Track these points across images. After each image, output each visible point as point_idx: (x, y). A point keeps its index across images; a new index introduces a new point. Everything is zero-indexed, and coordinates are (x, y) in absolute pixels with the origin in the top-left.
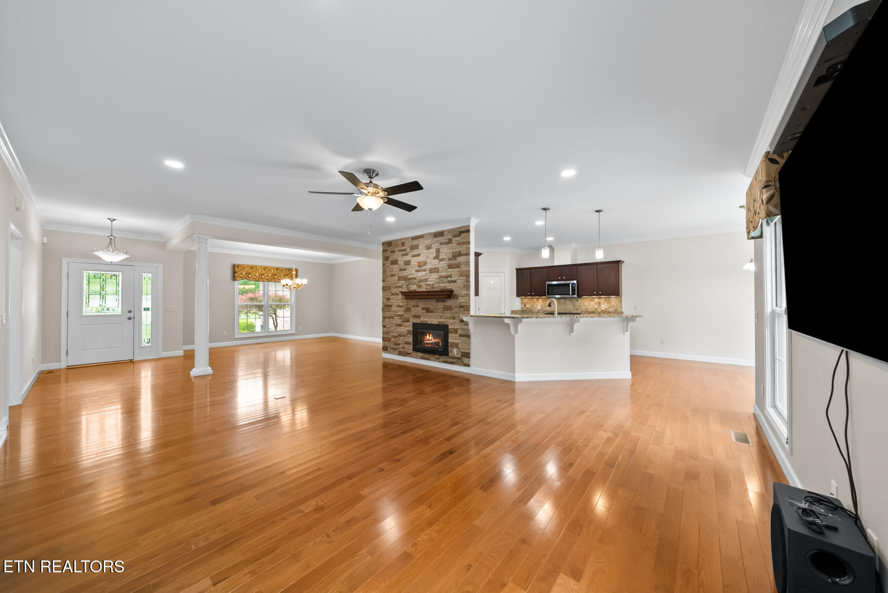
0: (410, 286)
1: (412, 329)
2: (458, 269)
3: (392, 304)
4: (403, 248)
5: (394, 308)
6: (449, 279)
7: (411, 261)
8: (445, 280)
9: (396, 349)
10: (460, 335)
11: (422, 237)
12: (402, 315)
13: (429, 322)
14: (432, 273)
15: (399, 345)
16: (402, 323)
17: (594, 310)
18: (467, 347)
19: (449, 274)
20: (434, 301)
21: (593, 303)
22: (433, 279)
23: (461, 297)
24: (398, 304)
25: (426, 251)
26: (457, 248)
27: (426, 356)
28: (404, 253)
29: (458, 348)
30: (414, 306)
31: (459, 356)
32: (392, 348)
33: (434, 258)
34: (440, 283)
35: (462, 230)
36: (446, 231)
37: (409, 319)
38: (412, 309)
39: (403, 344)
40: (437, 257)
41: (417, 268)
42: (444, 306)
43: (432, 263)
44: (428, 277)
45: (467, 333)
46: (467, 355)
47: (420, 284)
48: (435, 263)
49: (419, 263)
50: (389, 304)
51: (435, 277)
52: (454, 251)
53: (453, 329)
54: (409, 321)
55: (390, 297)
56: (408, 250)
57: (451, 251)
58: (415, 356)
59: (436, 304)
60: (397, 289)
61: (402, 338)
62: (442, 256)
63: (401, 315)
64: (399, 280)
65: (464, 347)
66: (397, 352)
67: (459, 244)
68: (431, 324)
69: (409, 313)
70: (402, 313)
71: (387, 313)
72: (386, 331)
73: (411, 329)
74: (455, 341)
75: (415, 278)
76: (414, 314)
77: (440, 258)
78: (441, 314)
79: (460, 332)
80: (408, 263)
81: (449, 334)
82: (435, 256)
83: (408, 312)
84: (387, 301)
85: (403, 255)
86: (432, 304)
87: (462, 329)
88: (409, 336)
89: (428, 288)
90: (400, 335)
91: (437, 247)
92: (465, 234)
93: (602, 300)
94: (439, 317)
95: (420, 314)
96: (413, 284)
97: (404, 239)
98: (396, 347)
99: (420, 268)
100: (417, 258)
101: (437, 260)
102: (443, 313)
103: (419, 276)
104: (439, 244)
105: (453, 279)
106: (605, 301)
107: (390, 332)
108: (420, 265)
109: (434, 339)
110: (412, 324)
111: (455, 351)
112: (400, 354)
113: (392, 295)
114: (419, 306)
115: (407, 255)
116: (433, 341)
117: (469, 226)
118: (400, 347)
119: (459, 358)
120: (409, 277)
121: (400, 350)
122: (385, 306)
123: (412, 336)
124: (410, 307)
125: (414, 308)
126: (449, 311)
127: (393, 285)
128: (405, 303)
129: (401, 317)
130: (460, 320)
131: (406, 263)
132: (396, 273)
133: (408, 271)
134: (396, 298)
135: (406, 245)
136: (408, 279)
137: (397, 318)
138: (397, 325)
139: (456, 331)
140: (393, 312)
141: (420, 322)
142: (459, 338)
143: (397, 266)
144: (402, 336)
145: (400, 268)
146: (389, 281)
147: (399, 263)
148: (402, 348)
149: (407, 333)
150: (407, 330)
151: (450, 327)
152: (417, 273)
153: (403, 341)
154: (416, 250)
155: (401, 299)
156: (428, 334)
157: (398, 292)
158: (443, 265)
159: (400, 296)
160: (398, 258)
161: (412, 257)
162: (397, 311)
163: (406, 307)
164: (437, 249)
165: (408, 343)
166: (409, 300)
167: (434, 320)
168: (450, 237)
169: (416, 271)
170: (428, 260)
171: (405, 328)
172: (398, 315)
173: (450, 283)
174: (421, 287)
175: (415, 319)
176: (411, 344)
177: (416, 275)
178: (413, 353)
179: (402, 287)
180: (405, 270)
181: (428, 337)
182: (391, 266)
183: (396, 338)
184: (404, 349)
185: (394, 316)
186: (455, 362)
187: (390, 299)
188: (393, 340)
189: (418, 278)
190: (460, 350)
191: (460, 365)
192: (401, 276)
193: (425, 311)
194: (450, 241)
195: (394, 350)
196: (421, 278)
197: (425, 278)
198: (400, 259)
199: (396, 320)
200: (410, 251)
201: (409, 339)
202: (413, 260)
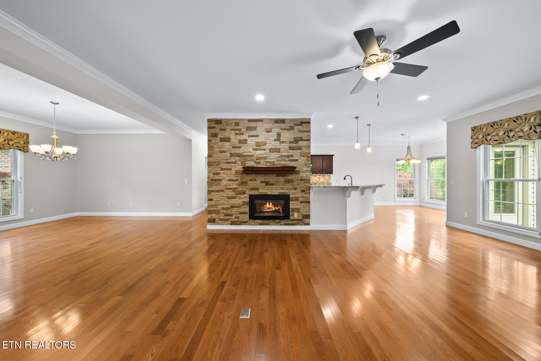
0: (246, 162)
2: (300, 151)
3: (221, 178)
4: (236, 128)
5: (224, 182)
6: (290, 158)
7: (248, 140)
8: (287, 159)
9: (227, 220)
10: (300, 202)
11: (261, 120)
12: (236, 189)
13: (269, 193)
14: (273, 152)
15: (231, 215)
16: (235, 196)
17: (316, 182)
18: (308, 211)
19: (290, 154)
20: (275, 176)
21: (316, 178)
22: (273, 157)
23: (302, 172)
24: (229, 178)
25: (266, 133)
26: (298, 134)
27: (266, 222)
28: (238, 132)
29: (299, 212)
30: (250, 180)
31: (301, 218)
32: (221, 220)
33: (275, 140)
34: (281, 161)
35: (304, 121)
36: (287, 119)
37: (245, 191)
38: (249, 182)
39: (237, 214)
40: (278, 139)
41: (255, 147)
42: (285, 179)
43: (272, 144)
44: (268, 156)
45: (308, 200)
46: (308, 217)
47: (258, 161)
48: (276, 145)
49: (257, 143)
50: (217, 177)
51: (276, 156)
52: (296, 136)
53: (294, 197)
54: (245, 194)
55: (219, 172)
56: (244, 130)
57: (293, 136)
58: (252, 223)
59: (277, 178)
60: (228, 165)
61: (235, 209)
63: (235, 188)
64: (231, 156)
65: (305, 211)
66: (229, 222)
67: (299, 131)
68: (271, 195)
69: (245, 186)
71: (214, 187)
72: (214, 204)
73: (247, 200)
74: (297, 207)
75: (252, 156)
76: (252, 187)
77: (281, 140)
78: (282, 187)
79: (301, 199)
80: (245, 142)
81: (290, 202)
82: (276, 138)
83: (243, 185)
84: (214, 176)
85: (236, 134)
86: (271, 178)
87: (303, 197)
88: (244, 206)
89: (268, 165)
90: (232, 207)
91: (278, 132)
92: (307, 125)
93: (321, 177)
94: (280, 189)
95: (258, 187)
96: (250, 161)
97: (239, 119)
98: (227, 218)
99: (258, 147)
100: (254, 138)
101: (278, 142)
102: (284, 185)
103: (257, 154)
104: (280, 129)
105: (295, 158)
106: (322, 177)
107: (219, 205)
108: (258, 144)
109: (275, 206)
110: (248, 196)
111: (296, 215)
112: (233, 223)
113: (221, 170)
114: (257, 179)
115: (243, 134)
116: (273, 209)
117: (310, 119)
118: (233, 217)
119: (299, 220)
120: (244, 154)
121: (232, 220)
122: (212, 180)
123: (248, 206)
124: (246, 181)
125: (251, 182)
126: (290, 184)
127: (224, 161)
128: (239, 177)
129: (234, 190)
130: (301, 190)
131: (241, 142)
132: (228, 149)
133: (243, 149)
134: (228, 173)
135: (241, 125)
136: (244, 156)
137: (228, 191)
138: (228, 198)
139: (297, 199)
140: (223, 186)
141: (258, 194)
142: (299, 204)
143: (228, 143)
144: (236, 207)
145: (233, 146)
146: (218, 157)
147: (231, 140)
148: (236, 218)
149: (242, 204)
150: (241, 201)
151: (291, 196)
152: (255, 151)
153: (238, 212)
154: (253, 131)
155: (235, 173)
156: (268, 204)
157: (230, 167)
158: (284, 147)
159: (233, 171)
160: (230, 136)
161: (249, 137)
162: (229, 185)
163: (241, 181)
164: (277, 133)
165: (244, 212)
166: (244, 175)
167: (275, 191)
168: (292, 125)
169: (253, 150)
170: (267, 141)
171: (239, 200)
172: (231, 189)
173: (291, 161)
174: (260, 163)
175: (252, 191)
176: (246, 213)
177: (253, 153)
178: (250, 221)
179: (235, 163)
180: (240, 147)
181: (268, 206)
182: (220, 143)
183: (228, 210)
184: (238, 218)
185: (225, 189)
186: (297, 223)
187: (219, 174)
188: (222, 212)
189: (256, 156)
190: (301, 213)
191: (301, 225)
192: (234, 153)
193: (264, 184)
194: (292, 128)
195: (225, 221)
196: (260, 156)
197: (265, 156)
198: (233, 137)
199: (227, 193)
200: (246, 131)
201: (245, 209)
202: (250, 140)
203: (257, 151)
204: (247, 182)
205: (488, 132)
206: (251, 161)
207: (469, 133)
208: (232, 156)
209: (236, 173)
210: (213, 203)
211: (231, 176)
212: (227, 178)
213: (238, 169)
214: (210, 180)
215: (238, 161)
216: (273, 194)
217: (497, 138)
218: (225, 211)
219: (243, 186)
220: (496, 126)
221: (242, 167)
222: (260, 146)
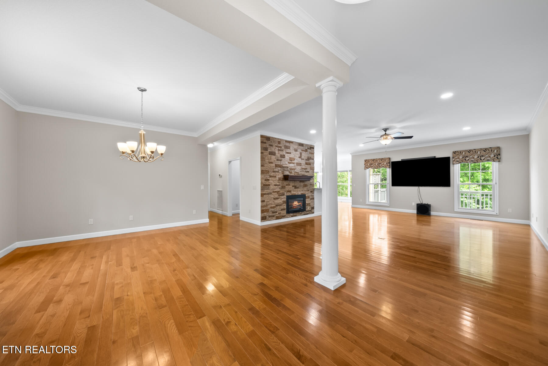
0: (285, 172)
1: (286, 199)
2: (310, 166)
3: (269, 184)
4: (279, 145)
5: (272, 187)
8: (305, 171)
9: (274, 216)
11: (292, 142)
12: (279, 191)
13: (296, 194)
14: (298, 165)
15: (276, 212)
16: (279, 197)
18: (314, 204)
19: (306, 167)
22: (298, 169)
24: (275, 184)
25: (294, 152)
27: (295, 214)
28: (279, 149)
30: (287, 185)
31: (310, 209)
32: (269, 217)
33: (299, 157)
34: (301, 172)
35: (312, 147)
36: (305, 144)
37: (284, 193)
38: (286, 187)
39: (280, 211)
40: (300, 157)
41: (289, 161)
42: (304, 184)
43: (298, 160)
44: (296, 168)
45: (313, 197)
46: (313, 208)
47: (291, 171)
48: (300, 160)
49: (290, 158)
50: (267, 183)
51: (299, 168)
52: (309, 156)
54: (284, 195)
55: (268, 178)
56: (283, 148)
57: (307, 156)
58: (288, 217)
59: (300, 183)
60: (274, 173)
61: (278, 207)
62: (303, 157)
64: (276, 167)
66: (275, 218)
67: (310, 153)
68: (297, 195)
69: (284, 190)
70: (278, 190)
71: (266, 191)
72: (265, 205)
73: (285, 200)
74: (309, 202)
75: (287, 167)
76: (287, 190)
77: (302, 158)
78: (302, 189)
79: (311, 197)
80: (283, 156)
81: (306, 199)
84: (265, 182)
86: (297, 184)
88: (284, 204)
89: (296, 174)
90: (277, 206)
92: (313, 149)
94: (301, 191)
95: (291, 190)
97: (280, 139)
98: (273, 214)
99: (291, 161)
100: (289, 154)
101: (300, 159)
103: (290, 166)
104: (301, 150)
105: (308, 170)
107: (269, 205)
109: (298, 203)
110: (286, 197)
111: (308, 208)
112: (278, 218)
113: (270, 177)
114: (291, 185)
115: (282, 151)
116: (298, 205)
117: (314, 146)
118: (277, 213)
119: (310, 211)
120: (283, 166)
121: (277, 216)
122: (264, 185)
123: (286, 204)
126: (306, 187)
127: (271, 170)
128: (281, 183)
129: (278, 192)
130: (311, 191)
131: (281, 156)
132: (274, 161)
133: (283, 162)
134: (274, 180)
135: (282, 144)
136: (283, 167)
137: (274, 193)
138: (274, 199)
139: (309, 198)
140: (271, 190)
141: (291, 195)
142: (310, 200)
143: (274, 156)
144: (279, 205)
145: (277, 159)
146: (268, 166)
147: (276, 154)
148: (279, 214)
149: (282, 203)
151: (306, 195)
153: (280, 209)
154: (288, 149)
155: (278, 180)
156: (295, 201)
157: (275, 175)
158: (303, 162)
159: (277, 178)
160: (275, 151)
161: (286, 153)
162: (274, 189)
164: (300, 153)
165: (283, 209)
166: (283, 181)
167: (299, 192)
168: (306, 148)
169: (288, 163)
170: (295, 157)
171: (281, 200)
172: (276, 192)
174: (292, 173)
175: (288, 193)
176: (285, 209)
177: (288, 165)
178: (287, 215)
179: (278, 172)
180: (281, 160)
181: (295, 203)
182: (269, 155)
183: (274, 208)
185: (272, 192)
186: (309, 213)
187: (269, 180)
188: (271, 210)
190: (311, 206)
191: (311, 214)
192: (278, 164)
194: (306, 151)
195: (272, 217)
196: (292, 167)
197: (294, 168)
198: (277, 152)
199: (274, 195)
200: (284, 149)
201: (284, 206)
202: (286, 155)
203: (290, 164)
204: (285, 186)
205: (372, 163)
206: (287, 171)
207: (364, 162)
210: (265, 203)
211: (276, 182)
213: (280, 177)
214: (262, 186)
215: (280, 171)
217: (375, 166)
218: (273, 210)
220: (374, 161)
221: (282, 175)
222: (292, 161)
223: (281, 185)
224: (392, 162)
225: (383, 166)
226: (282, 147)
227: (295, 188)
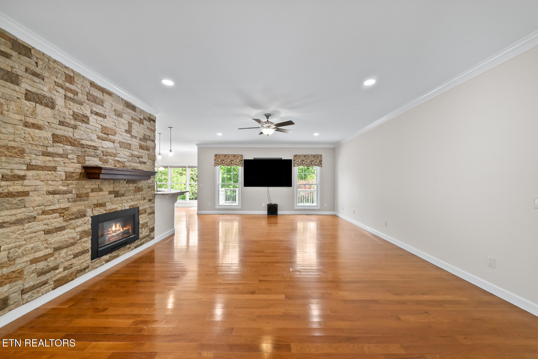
0: (86, 158)
1: (90, 226)
2: (148, 152)
5: (35, 199)
6: (140, 159)
7: (90, 119)
8: (138, 161)
9: (45, 283)
10: (148, 214)
11: (110, 94)
12: (66, 209)
13: (119, 209)
14: (123, 148)
15: (56, 268)
16: (65, 224)
18: (154, 222)
19: (140, 154)
20: (125, 182)
22: (123, 155)
24: (51, 189)
25: (116, 117)
26: (147, 131)
27: (114, 254)
28: (70, 95)
29: (147, 226)
30: (92, 190)
31: (148, 233)
32: (25, 292)
33: (126, 131)
34: (131, 162)
35: (152, 118)
36: (138, 108)
37: (85, 211)
38: (91, 194)
39: (68, 260)
40: (128, 131)
41: (101, 134)
42: (135, 187)
43: (122, 136)
44: (118, 152)
45: (153, 210)
46: (152, 230)
48: (127, 138)
49: (103, 127)
51: (127, 154)
52: (146, 133)
53: (142, 210)
54: (85, 216)
55: (22, 173)
56: (82, 97)
57: (142, 132)
58: (97, 265)
59: (127, 185)
60: (47, 158)
61: (65, 250)
62: (134, 133)
63: (64, 209)
64: (54, 141)
65: (152, 224)
66: (50, 285)
67: (148, 128)
68: (122, 211)
69: (86, 202)
70: (64, 205)
73: (88, 227)
74: (145, 221)
75: (95, 148)
76: (95, 202)
77: (132, 134)
78: (132, 197)
79: (149, 211)
80: (85, 119)
81: (140, 216)
82: (126, 129)
83: (80, 200)
85: (67, 98)
86: (122, 187)
87: (150, 207)
88: (83, 240)
89: (118, 166)
90: (57, 249)
91: (129, 120)
92: (153, 123)
94: (130, 201)
95: (105, 200)
96: (92, 156)
97: (73, 71)
98: (43, 278)
99: (106, 136)
100: (99, 118)
101: (129, 135)
102: (134, 195)
103: (104, 146)
104: (131, 118)
105: (144, 160)
107: (23, 256)
108: (105, 130)
109: (122, 227)
110: (90, 219)
111: (144, 231)
112: (59, 283)
113: (28, 169)
114: (103, 189)
115: (80, 103)
116: (121, 231)
117: (156, 118)
118: (61, 269)
119: (148, 236)
120: (82, 142)
121: (57, 277)
123: (90, 237)
124: (86, 192)
125: (95, 193)
126: (140, 193)
127: (36, 148)
128: (73, 185)
129: (62, 212)
130: (148, 200)
131: (75, 116)
132: (47, 124)
133: (82, 132)
134: (48, 177)
135: (79, 86)
136: (83, 146)
137: (49, 216)
138: (48, 232)
139: (145, 212)
140: (33, 207)
141: (104, 212)
142: (147, 217)
143: (48, 110)
144: (67, 247)
145: (60, 120)
147: (57, 107)
148: (65, 269)
149: (78, 237)
150: (77, 232)
151: (140, 208)
152: (101, 141)
153: (71, 255)
154: (98, 106)
155: (64, 178)
156: (114, 226)
157: (53, 164)
158: (135, 143)
159: (61, 172)
160: (54, 97)
161: (91, 113)
162: (49, 204)
163: (78, 192)
164: (129, 122)
165: (82, 252)
166: (83, 182)
167: (125, 204)
168: (142, 117)
169: (98, 138)
170: (118, 130)
171: (73, 231)
172: (54, 211)
173: (141, 164)
174: (108, 162)
175: (97, 209)
176: (88, 251)
177: (97, 143)
178: (92, 263)
179: (64, 156)
180: (75, 127)
181: (114, 228)
182: (26, 102)
184: (71, 268)
185: (38, 214)
186: (145, 241)
187: (22, 178)
188: (34, 268)
189: (103, 149)
190: (148, 228)
191: (148, 241)
192: (63, 136)
193: (114, 195)
194: (141, 122)
195: (38, 289)
196: (108, 150)
197: (114, 151)
198: (60, 101)
199: (45, 222)
200: (87, 101)
201: (84, 244)
202: (93, 118)
203: (103, 142)
204: (88, 193)
205: (223, 159)
206: (95, 157)
207: (214, 157)
208: (57, 142)
209: (66, 177)
211: (54, 183)
212: (45, 188)
213: (72, 170)
215: (72, 153)
216: (123, 209)
217: (227, 163)
218: (41, 265)
219: (82, 203)
220: (226, 157)
221: (79, 166)
222: (108, 135)
223: (74, 192)
224: (244, 160)
225: (236, 163)
226: (80, 95)
227: (115, 197)
